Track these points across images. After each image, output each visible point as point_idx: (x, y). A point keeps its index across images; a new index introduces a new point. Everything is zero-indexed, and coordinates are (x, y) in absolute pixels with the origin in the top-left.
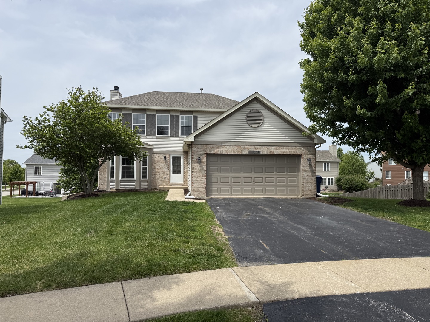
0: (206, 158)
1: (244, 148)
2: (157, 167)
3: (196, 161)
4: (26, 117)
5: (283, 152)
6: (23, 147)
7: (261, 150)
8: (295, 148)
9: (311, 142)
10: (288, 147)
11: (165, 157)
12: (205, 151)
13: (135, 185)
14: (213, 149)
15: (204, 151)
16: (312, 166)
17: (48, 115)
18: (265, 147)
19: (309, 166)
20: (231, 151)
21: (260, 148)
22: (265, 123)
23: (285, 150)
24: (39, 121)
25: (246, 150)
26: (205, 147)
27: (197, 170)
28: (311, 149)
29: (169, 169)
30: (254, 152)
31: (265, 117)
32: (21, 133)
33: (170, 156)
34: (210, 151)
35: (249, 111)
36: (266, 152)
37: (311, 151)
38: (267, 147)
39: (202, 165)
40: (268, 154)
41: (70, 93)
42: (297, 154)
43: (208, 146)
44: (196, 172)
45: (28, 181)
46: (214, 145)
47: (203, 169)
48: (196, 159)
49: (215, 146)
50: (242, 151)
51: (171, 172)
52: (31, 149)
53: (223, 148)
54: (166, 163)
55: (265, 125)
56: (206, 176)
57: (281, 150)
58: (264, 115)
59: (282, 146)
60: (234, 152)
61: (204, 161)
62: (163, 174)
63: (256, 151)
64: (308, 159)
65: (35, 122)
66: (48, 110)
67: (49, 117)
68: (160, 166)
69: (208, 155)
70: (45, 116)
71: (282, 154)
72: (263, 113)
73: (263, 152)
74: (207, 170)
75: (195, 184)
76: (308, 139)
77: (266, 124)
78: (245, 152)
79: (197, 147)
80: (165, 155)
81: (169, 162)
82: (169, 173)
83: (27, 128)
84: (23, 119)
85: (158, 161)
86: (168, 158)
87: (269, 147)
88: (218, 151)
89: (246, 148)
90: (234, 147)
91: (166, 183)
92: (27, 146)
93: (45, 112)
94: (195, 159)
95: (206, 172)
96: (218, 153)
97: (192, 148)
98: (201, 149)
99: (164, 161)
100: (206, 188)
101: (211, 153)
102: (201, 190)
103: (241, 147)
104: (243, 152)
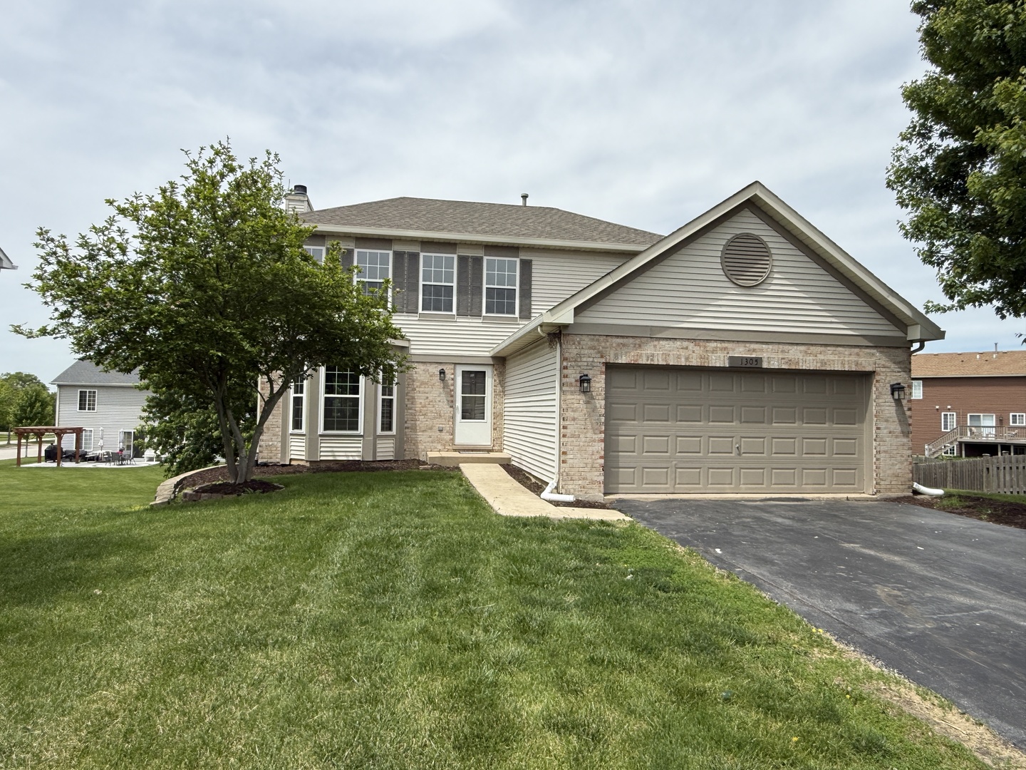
0: (604, 376)
1: (717, 347)
2: (420, 400)
3: (574, 384)
4: (47, 232)
5: (825, 363)
6: (35, 331)
7: (765, 355)
8: (856, 350)
9: (900, 334)
10: (840, 349)
11: (442, 372)
12: (602, 357)
13: (360, 450)
14: (624, 350)
15: (599, 355)
16: (902, 406)
17: (119, 231)
18: (776, 347)
19: (893, 404)
20: (679, 357)
21: (762, 350)
22: (776, 276)
23: (832, 357)
24: (93, 250)
25: (722, 355)
26: (603, 344)
27: (576, 415)
28: (900, 355)
29: (451, 404)
30: (744, 362)
31: (775, 257)
32: (29, 286)
33: (454, 369)
34: (616, 356)
35: (729, 237)
36: (778, 362)
37: (899, 363)
38: (781, 346)
39: (592, 398)
40: (783, 367)
41: (193, 166)
42: (864, 370)
43: (609, 339)
44: (574, 419)
45: (62, 427)
46: (627, 337)
47: (594, 409)
48: (573, 380)
49: (631, 340)
50: (710, 359)
51: (459, 415)
52: (63, 337)
53: (655, 346)
54: (444, 388)
55: (775, 281)
56: (605, 432)
57: (821, 357)
58: (773, 251)
59: (821, 345)
60: (687, 359)
61: (598, 385)
62: (435, 418)
63: (751, 359)
64: (892, 386)
65: (77, 253)
66: (122, 211)
67: (126, 237)
68: (427, 398)
69: (611, 368)
70: (113, 234)
71: (823, 368)
72: (770, 245)
73: (769, 362)
74: (607, 415)
75: (571, 456)
76: (893, 328)
77: (777, 279)
78: (719, 359)
79: (579, 343)
80: (442, 365)
81: (453, 385)
82: (453, 417)
83: (50, 269)
84: (38, 240)
85: (423, 383)
86: (449, 376)
87: (786, 347)
88: (641, 356)
89: (721, 349)
90: (685, 344)
91: (444, 445)
92: (49, 329)
93: (111, 221)
94: (571, 380)
95: (603, 419)
96: (640, 362)
97: (564, 347)
98: (590, 348)
99: (438, 384)
100: (605, 468)
101: (620, 361)
102: (588, 475)
103: (708, 344)
104: (714, 361)
